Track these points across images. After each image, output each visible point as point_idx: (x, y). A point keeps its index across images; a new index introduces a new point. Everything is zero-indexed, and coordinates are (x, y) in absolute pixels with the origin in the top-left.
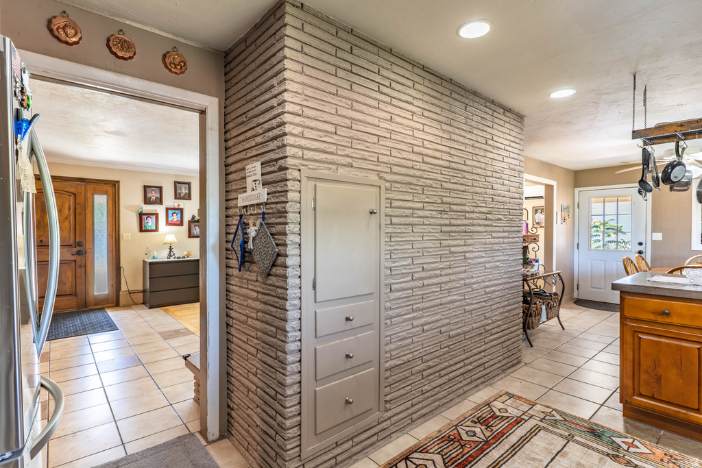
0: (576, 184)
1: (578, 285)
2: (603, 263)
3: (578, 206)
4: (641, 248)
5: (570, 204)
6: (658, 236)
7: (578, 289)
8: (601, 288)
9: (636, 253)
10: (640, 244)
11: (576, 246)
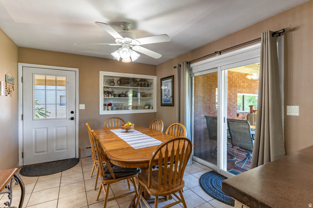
0: (20, 59)
1: (23, 153)
2: (45, 130)
3: (22, 80)
4: (73, 115)
5: (15, 77)
6: (83, 107)
7: (23, 157)
8: (44, 152)
9: (69, 119)
10: (72, 112)
11: (20, 117)
